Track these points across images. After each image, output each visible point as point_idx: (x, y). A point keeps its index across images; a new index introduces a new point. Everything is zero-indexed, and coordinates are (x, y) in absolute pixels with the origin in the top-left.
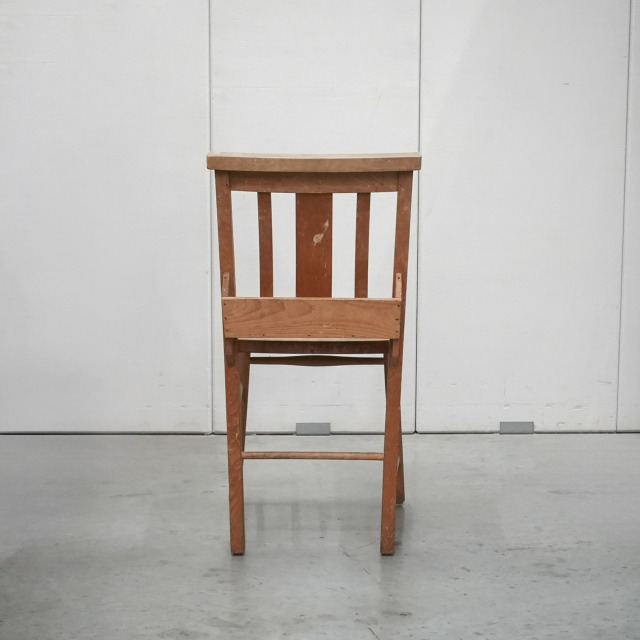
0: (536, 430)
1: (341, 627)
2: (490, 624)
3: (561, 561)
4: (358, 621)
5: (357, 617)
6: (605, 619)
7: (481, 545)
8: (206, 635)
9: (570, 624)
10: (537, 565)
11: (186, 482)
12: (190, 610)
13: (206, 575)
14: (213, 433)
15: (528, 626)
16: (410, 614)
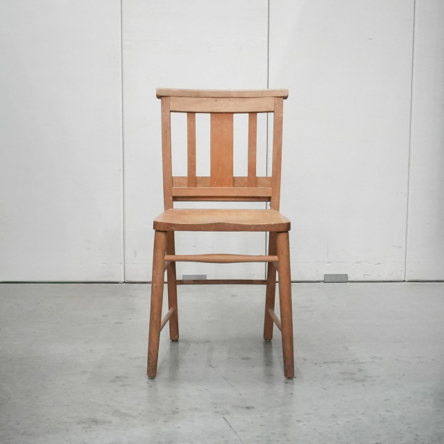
0: (349, 280)
1: (204, 416)
2: (308, 414)
3: (360, 370)
4: (216, 412)
5: (216, 410)
6: (387, 411)
7: (305, 360)
8: (110, 422)
9: (363, 414)
10: (343, 373)
11: (104, 316)
12: (100, 405)
13: (113, 381)
14: (125, 282)
15: (334, 416)
16: (252, 407)
